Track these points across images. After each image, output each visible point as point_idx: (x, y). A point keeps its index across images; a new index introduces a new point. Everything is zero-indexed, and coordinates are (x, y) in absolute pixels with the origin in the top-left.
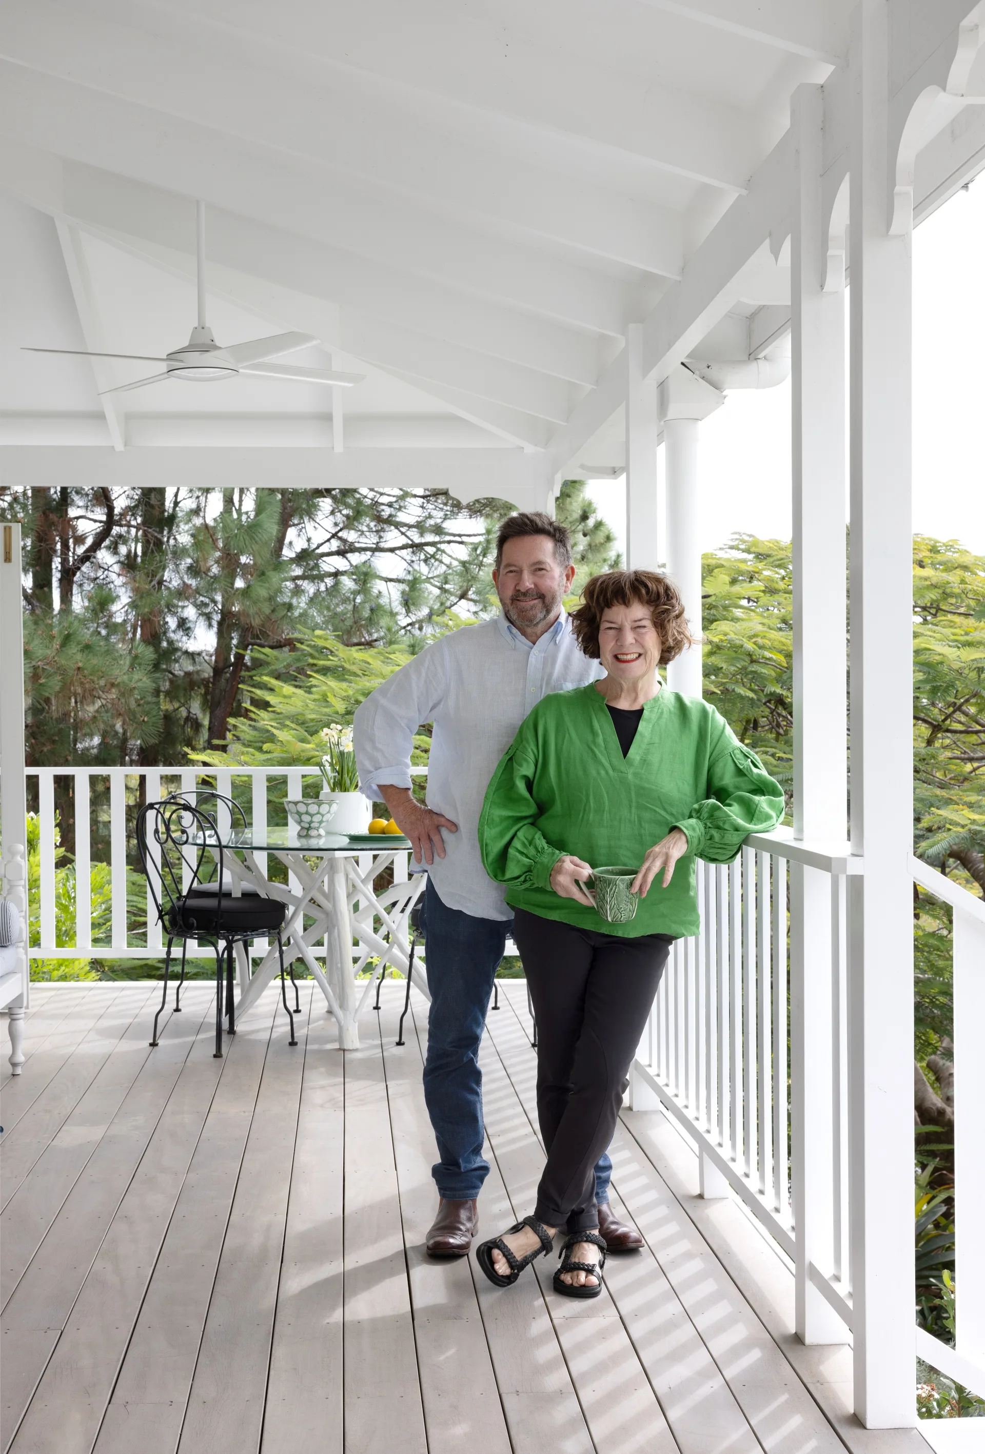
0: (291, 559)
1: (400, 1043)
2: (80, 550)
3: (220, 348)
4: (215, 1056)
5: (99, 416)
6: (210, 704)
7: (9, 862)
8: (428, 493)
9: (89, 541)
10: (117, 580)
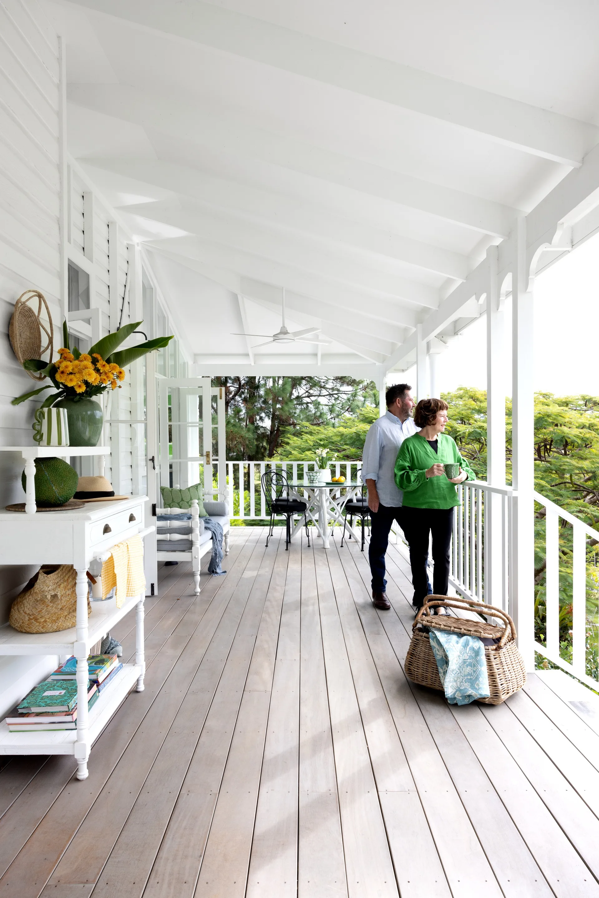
0: (294, 398)
1: (342, 546)
2: (231, 396)
3: (289, 333)
4: (286, 550)
5: (247, 355)
6: (269, 442)
7: (225, 490)
8: (334, 379)
9: (233, 393)
10: (242, 406)
